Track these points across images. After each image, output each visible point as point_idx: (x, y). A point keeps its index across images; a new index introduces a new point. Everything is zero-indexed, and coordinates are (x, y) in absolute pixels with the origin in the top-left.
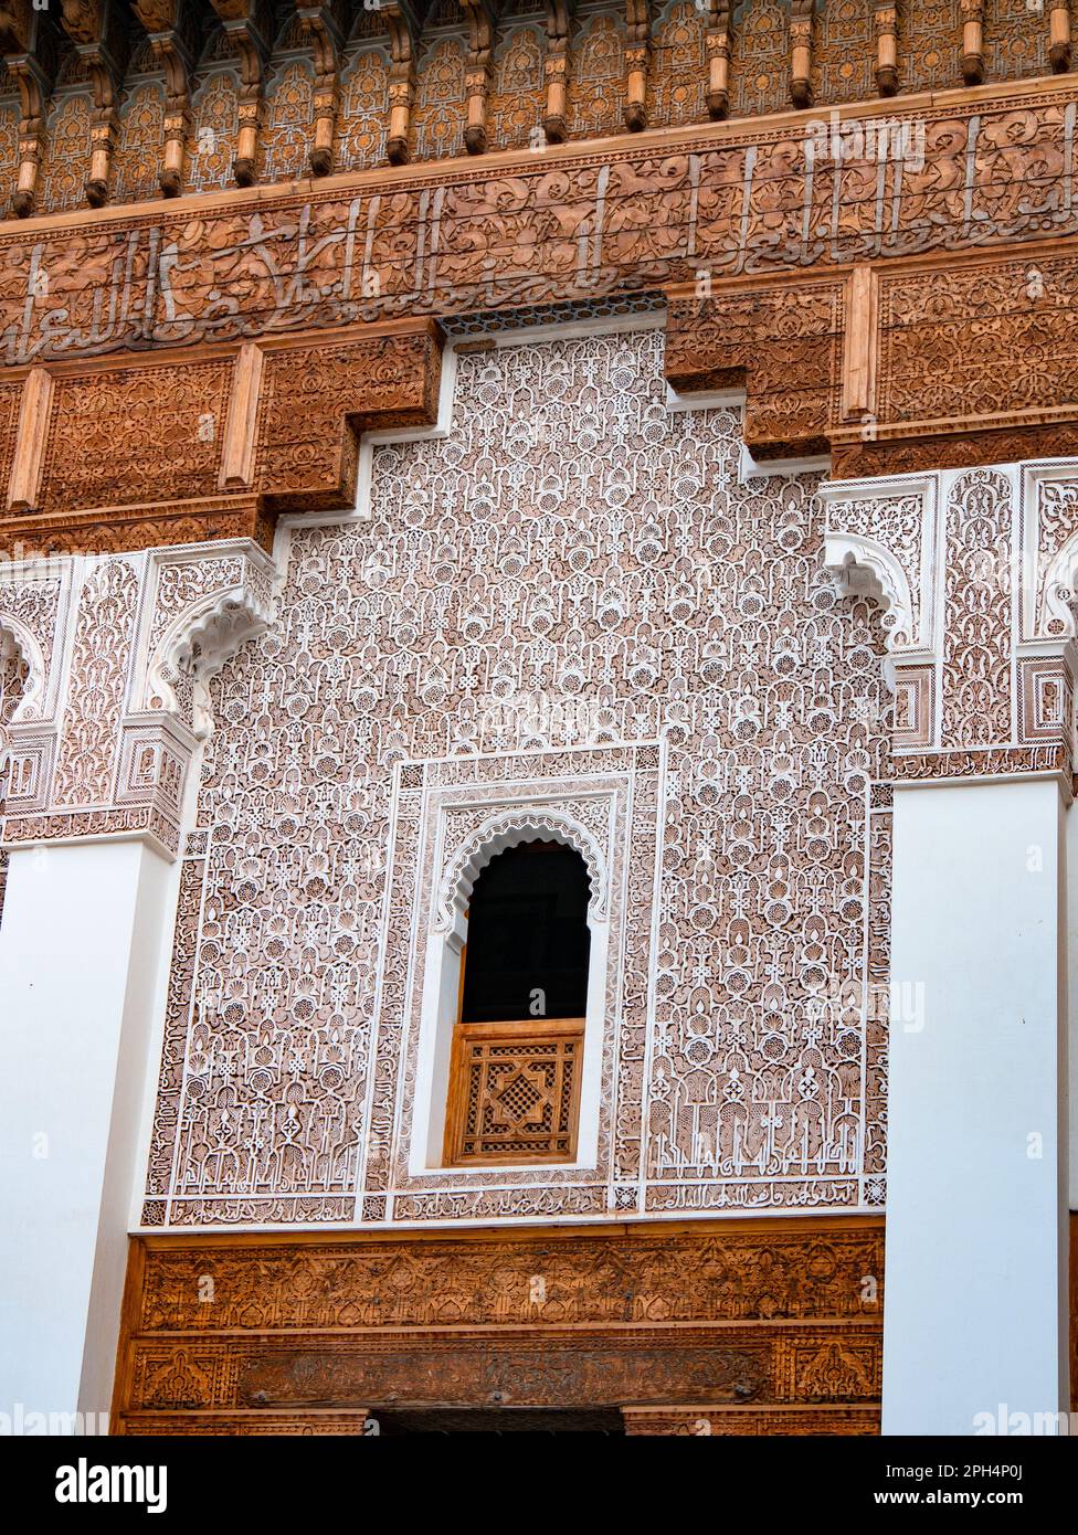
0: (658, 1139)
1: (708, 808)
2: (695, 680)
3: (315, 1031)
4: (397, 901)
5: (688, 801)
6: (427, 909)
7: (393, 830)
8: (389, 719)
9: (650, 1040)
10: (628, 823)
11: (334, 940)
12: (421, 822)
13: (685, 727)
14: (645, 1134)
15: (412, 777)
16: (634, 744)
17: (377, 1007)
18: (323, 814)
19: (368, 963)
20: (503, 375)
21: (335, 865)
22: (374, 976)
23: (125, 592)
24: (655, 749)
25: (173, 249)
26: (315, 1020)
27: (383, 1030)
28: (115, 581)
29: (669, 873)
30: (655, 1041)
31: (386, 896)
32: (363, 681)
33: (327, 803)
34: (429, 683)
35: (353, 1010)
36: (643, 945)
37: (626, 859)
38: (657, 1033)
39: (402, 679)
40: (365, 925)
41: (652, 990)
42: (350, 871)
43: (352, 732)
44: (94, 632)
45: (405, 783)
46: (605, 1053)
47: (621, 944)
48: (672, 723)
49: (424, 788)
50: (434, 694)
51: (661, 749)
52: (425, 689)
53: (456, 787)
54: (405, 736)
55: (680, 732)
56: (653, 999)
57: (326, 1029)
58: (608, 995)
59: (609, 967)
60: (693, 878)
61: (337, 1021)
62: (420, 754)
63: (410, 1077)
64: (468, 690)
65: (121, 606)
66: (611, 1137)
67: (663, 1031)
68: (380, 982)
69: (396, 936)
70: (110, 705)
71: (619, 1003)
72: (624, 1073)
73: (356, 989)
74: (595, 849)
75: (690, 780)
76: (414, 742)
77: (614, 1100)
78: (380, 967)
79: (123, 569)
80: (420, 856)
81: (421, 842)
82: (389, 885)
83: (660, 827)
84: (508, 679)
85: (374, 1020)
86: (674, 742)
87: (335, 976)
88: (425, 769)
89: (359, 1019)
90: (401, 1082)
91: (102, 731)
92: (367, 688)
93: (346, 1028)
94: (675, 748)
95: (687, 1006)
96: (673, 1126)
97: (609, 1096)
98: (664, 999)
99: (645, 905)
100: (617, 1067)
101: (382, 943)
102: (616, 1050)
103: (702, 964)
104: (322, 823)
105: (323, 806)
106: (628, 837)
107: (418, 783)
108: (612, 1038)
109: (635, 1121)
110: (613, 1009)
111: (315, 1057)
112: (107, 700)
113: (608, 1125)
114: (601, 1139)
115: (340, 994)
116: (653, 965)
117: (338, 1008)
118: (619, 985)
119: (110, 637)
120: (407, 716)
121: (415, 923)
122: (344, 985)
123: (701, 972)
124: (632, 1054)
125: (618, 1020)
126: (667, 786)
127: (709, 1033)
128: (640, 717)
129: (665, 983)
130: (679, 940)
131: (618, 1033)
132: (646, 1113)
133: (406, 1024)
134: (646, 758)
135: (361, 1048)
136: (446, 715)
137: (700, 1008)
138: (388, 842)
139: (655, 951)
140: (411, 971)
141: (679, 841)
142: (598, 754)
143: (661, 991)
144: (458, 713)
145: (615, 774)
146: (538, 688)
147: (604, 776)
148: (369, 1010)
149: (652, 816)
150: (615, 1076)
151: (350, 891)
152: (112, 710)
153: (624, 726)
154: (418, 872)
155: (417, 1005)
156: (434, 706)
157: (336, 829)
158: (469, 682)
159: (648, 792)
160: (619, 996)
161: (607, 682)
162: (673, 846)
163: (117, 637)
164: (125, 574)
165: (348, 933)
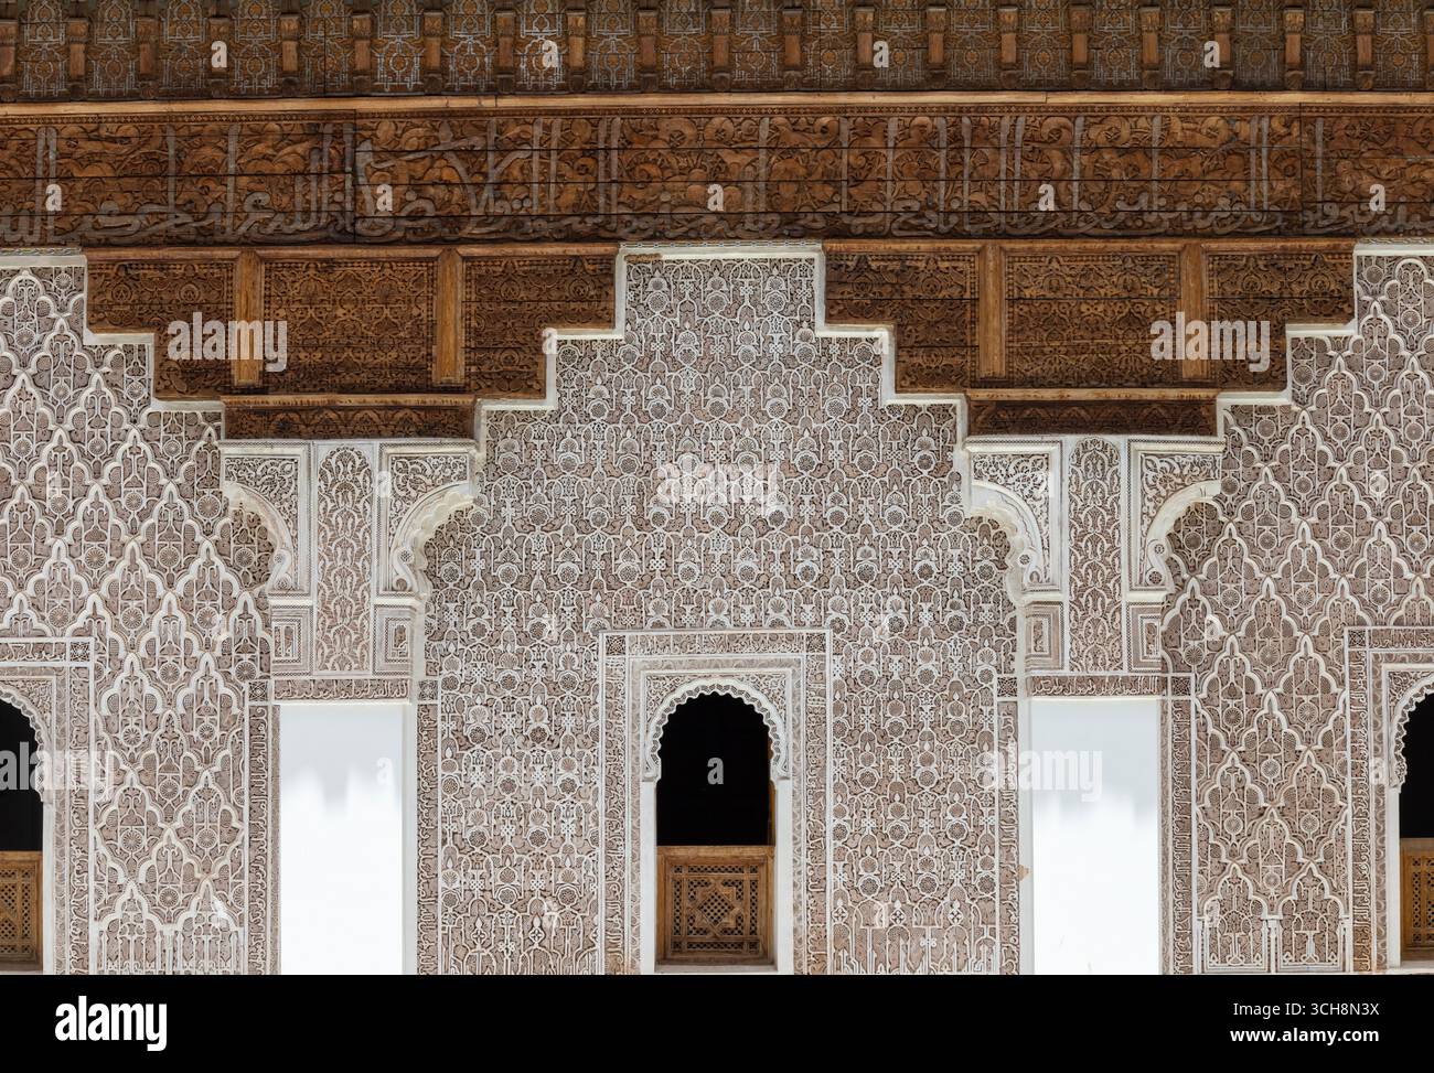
0: (841, 954)
1: (867, 689)
2: (851, 578)
3: (550, 858)
4: (610, 750)
5: (851, 682)
6: (637, 759)
7: (602, 691)
8: (591, 592)
9: (830, 876)
10: (803, 698)
11: (559, 782)
12: (626, 685)
13: (845, 617)
14: (830, 949)
15: (615, 644)
16: (804, 632)
17: (602, 841)
18: (538, 672)
19: (590, 802)
20: (669, 287)
21: (554, 717)
22: (596, 815)
23: (360, 478)
24: (822, 637)
25: (367, 146)
26: (548, 848)
27: (609, 859)
28: (349, 468)
29: (838, 741)
30: (834, 878)
31: (601, 746)
32: (565, 556)
33: (542, 663)
34: (624, 564)
35: (581, 841)
36: (821, 799)
37: (803, 727)
38: (836, 871)
39: (599, 558)
40: (584, 770)
41: (829, 836)
42: (568, 722)
43: (558, 602)
44: (335, 514)
45: (610, 651)
46: (795, 885)
47: (802, 798)
48: (834, 615)
49: (627, 656)
50: (629, 574)
51: (827, 637)
52: (620, 568)
53: (655, 657)
54: (606, 609)
55: (841, 622)
56: (831, 845)
57: (560, 855)
58: (795, 839)
59: (794, 815)
60: (859, 746)
61: (568, 851)
62: (619, 626)
63: (634, 899)
64: (658, 572)
65: (358, 492)
66: (803, 950)
67: (840, 870)
68: (602, 819)
69: (613, 781)
70: (359, 585)
71: (804, 845)
72: (811, 901)
73: (582, 824)
74: (775, 717)
75: (851, 664)
76: (614, 614)
77: (804, 923)
78: (601, 805)
79: (356, 458)
80: (628, 714)
81: (628, 703)
82: (603, 737)
83: (830, 703)
84: (692, 565)
85: (600, 850)
86: (837, 631)
87: (563, 812)
88: (627, 640)
89: (587, 848)
90: (628, 903)
91: (355, 607)
92: (568, 564)
93: (577, 856)
94: (838, 637)
95: (858, 849)
96: (852, 945)
97: (800, 919)
98: (839, 844)
99: (821, 768)
100: (805, 896)
101: (601, 785)
102: (804, 884)
103: (868, 817)
104: (539, 681)
105: (539, 665)
106: (803, 709)
107: (621, 652)
108: (799, 873)
109: (822, 938)
110: (799, 850)
111: (552, 878)
112: (356, 579)
113: (800, 941)
114: (795, 953)
115: (568, 827)
116: (829, 816)
117: (568, 841)
118: (803, 831)
119: (351, 520)
120: (606, 591)
121: (628, 772)
122: (571, 820)
123: (869, 823)
124: (817, 884)
125: (804, 860)
126: (833, 669)
127: (876, 872)
128: (808, 608)
129: (839, 833)
130: (849, 797)
131: (804, 868)
132: (830, 933)
133: (628, 854)
134: (814, 644)
135: (591, 873)
136: (641, 592)
137: (869, 851)
138: (599, 699)
139: (830, 806)
140: (628, 809)
141: (845, 715)
142: (774, 638)
143: (837, 836)
144: (650, 591)
145: (789, 656)
146: (718, 576)
147: (779, 656)
148: (595, 842)
149: (822, 694)
150: (804, 904)
151: (569, 742)
152: (361, 588)
153: (794, 614)
154: (627, 728)
155: (636, 839)
156: (629, 584)
157: (551, 686)
158: (659, 565)
159: (818, 674)
160: (803, 839)
161: (778, 575)
162: (841, 719)
163: (357, 521)
164: (358, 462)
165: (571, 776)
